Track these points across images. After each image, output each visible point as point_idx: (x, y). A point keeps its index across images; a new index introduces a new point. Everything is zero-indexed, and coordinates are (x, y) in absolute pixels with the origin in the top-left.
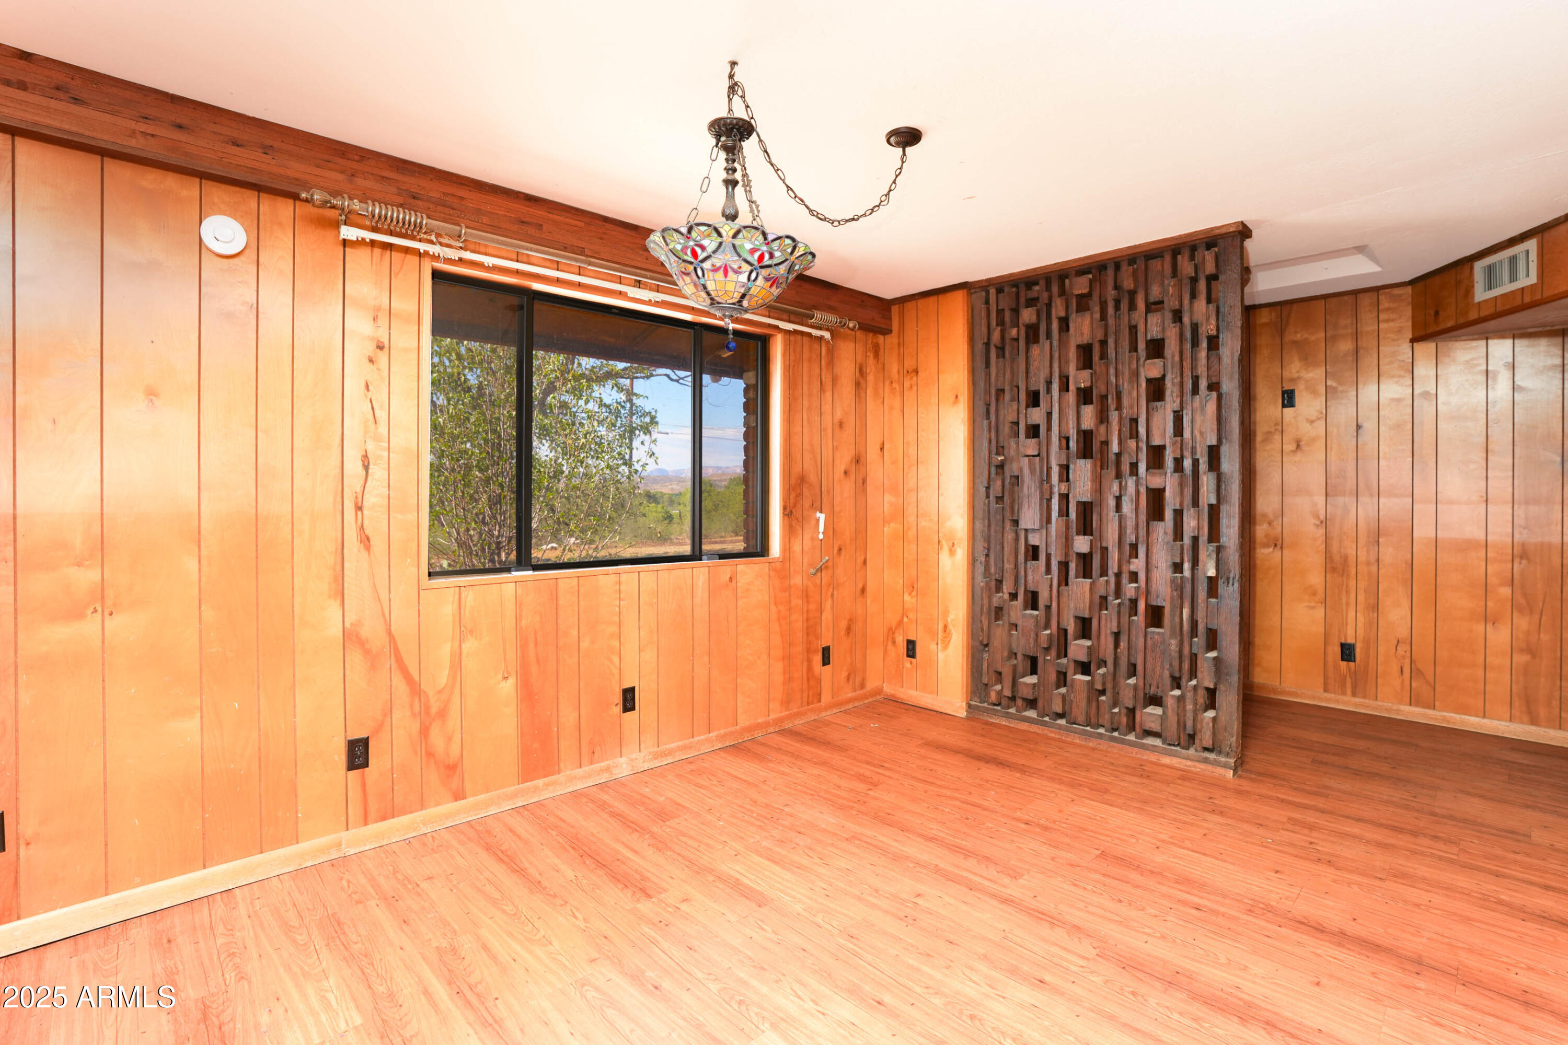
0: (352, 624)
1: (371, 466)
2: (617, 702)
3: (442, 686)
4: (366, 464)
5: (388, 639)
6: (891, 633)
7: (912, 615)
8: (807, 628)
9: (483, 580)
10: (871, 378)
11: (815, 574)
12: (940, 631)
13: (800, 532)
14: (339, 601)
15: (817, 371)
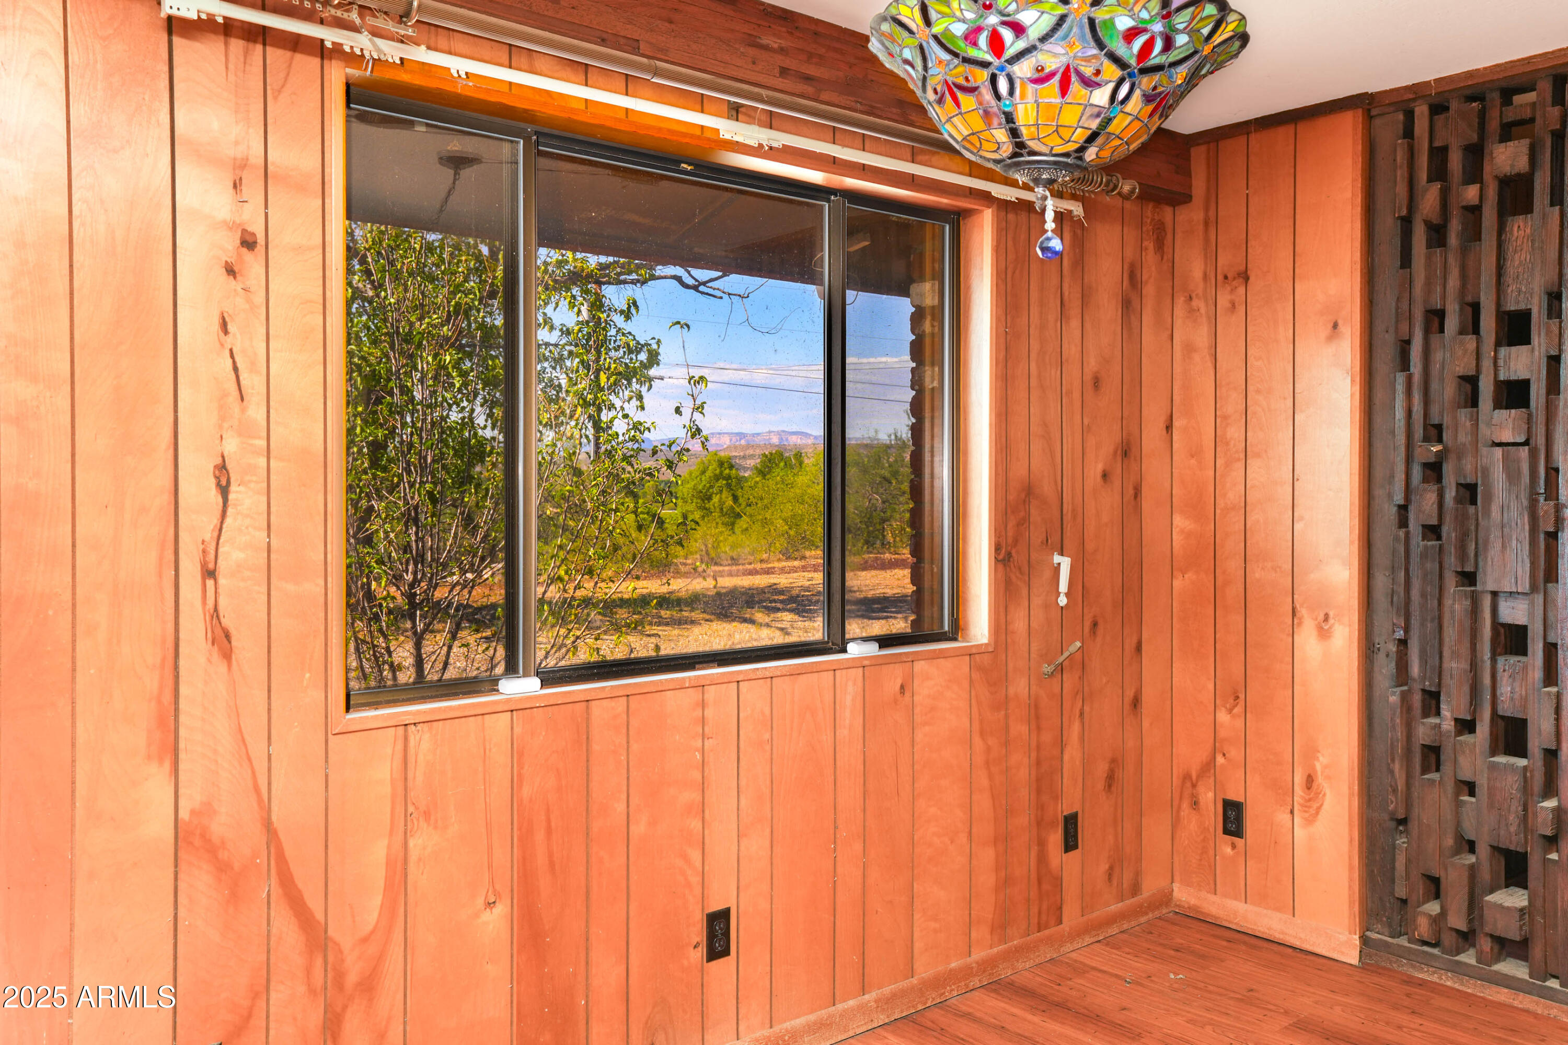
0: (193, 812)
1: (233, 488)
2: (696, 939)
3: (370, 927)
4: (224, 483)
5: (264, 840)
6: (1188, 784)
7: (1235, 753)
8: (1038, 780)
9: (450, 708)
10: (1149, 290)
11: (1052, 675)
12: (1297, 788)
13: (1024, 592)
14: (167, 765)
15: (1055, 280)
